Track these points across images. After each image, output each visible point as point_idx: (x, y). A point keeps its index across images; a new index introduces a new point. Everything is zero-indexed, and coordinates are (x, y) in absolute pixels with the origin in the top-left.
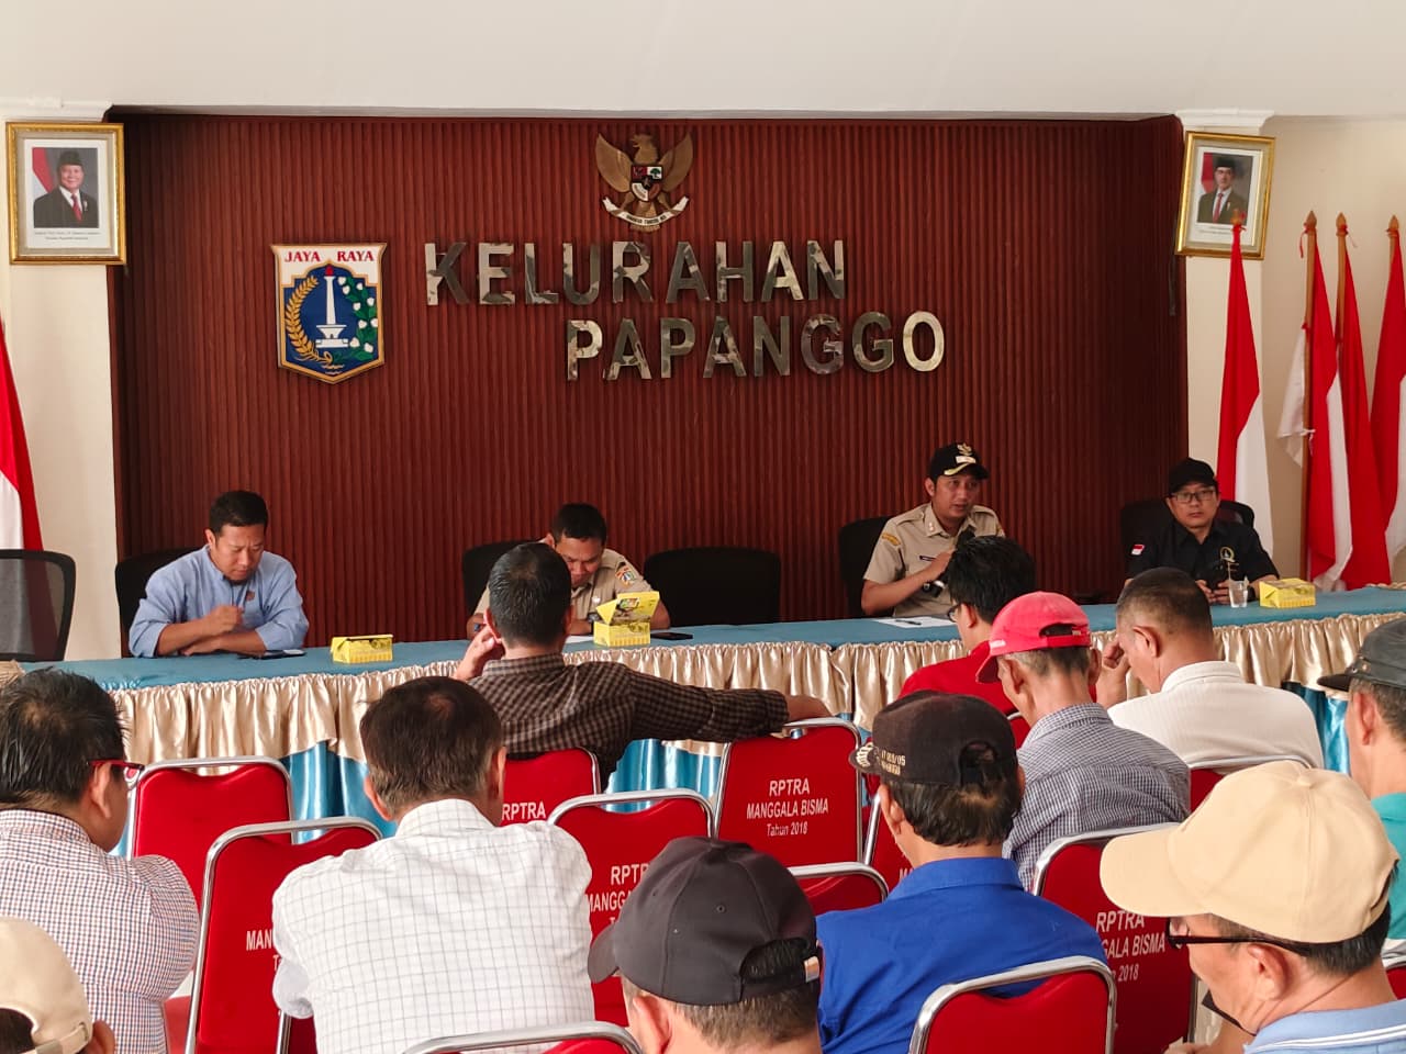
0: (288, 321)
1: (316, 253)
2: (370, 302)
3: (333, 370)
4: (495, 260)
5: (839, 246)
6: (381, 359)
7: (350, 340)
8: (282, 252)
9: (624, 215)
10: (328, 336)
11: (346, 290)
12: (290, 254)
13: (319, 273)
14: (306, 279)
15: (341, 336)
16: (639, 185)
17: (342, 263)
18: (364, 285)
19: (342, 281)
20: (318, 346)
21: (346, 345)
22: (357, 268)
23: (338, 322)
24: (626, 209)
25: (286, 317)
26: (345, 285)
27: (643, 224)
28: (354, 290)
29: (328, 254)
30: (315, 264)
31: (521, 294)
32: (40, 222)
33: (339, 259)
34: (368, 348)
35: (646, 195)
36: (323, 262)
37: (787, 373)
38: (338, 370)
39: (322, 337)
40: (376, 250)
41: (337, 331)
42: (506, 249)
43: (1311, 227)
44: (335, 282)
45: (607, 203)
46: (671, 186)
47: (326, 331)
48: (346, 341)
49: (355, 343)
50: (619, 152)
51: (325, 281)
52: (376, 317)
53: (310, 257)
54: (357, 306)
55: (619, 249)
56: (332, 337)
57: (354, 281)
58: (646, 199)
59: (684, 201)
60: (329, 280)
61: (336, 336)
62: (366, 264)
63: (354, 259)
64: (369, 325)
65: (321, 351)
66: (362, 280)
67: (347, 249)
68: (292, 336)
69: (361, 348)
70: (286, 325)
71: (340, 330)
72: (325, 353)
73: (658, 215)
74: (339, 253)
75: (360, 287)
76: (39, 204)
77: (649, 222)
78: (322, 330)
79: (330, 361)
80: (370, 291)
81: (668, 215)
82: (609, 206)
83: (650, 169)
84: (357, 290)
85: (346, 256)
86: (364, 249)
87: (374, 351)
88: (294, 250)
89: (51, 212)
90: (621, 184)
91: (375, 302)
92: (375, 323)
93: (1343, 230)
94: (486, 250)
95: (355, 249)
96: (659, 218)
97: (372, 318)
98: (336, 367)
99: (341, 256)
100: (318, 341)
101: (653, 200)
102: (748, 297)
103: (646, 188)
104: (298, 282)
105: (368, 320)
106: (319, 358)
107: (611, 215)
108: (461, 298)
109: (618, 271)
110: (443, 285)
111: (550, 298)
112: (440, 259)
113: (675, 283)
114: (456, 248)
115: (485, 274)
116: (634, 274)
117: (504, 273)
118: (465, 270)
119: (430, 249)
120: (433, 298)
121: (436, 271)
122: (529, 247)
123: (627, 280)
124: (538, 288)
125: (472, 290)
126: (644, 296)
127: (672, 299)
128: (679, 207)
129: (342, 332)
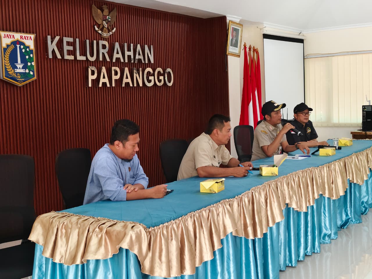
0: (5, 61)
1: (13, 36)
2: (31, 55)
3: (21, 81)
4: (68, 43)
6: (35, 78)
7: (26, 70)
8: (2, 34)
9: (100, 32)
10: (19, 68)
11: (24, 51)
12: (5, 35)
14: (10, 45)
15: (23, 68)
16: (105, 22)
17: (22, 40)
18: (29, 49)
19: (22, 47)
20: (16, 71)
21: (24, 72)
22: (27, 43)
23: (21, 63)
24: (101, 30)
25: (5, 60)
26: (23, 49)
27: (105, 35)
28: (26, 51)
29: (17, 36)
31: (75, 57)
33: (21, 39)
34: (31, 73)
35: (106, 25)
36: (16, 39)
37: (141, 86)
38: (22, 81)
39: (17, 68)
40: (33, 36)
41: (21, 66)
42: (71, 40)
44: (20, 47)
45: (96, 27)
47: (18, 66)
48: (24, 70)
49: (27, 71)
50: (99, 10)
51: (17, 47)
52: (33, 62)
53: (11, 37)
54: (27, 57)
55: (101, 43)
56: (20, 68)
57: (27, 47)
58: (106, 27)
59: (115, 29)
60: (18, 46)
61: (21, 68)
62: (30, 41)
63: (26, 39)
64: (31, 64)
65: (17, 73)
66: (28, 47)
67: (24, 35)
68: (7, 67)
69: (29, 73)
70: (5, 62)
72: (18, 74)
73: (109, 33)
74: (21, 36)
75: (28, 50)
77: (107, 35)
78: (16, 65)
79: (20, 77)
80: (31, 51)
81: (111, 33)
83: (108, 17)
84: (27, 50)
85: (23, 37)
86: (28, 35)
91: (33, 56)
92: (33, 64)
94: (66, 39)
95: (26, 35)
96: (109, 34)
97: (32, 62)
98: (22, 80)
99: (21, 37)
100: (15, 69)
101: (108, 28)
102: (133, 61)
103: (106, 23)
104: (8, 46)
105: (31, 62)
106: (16, 76)
108: (59, 57)
109: (101, 51)
110: (53, 51)
111: (83, 58)
112: (52, 42)
113: (115, 56)
114: (57, 38)
115: (66, 48)
116: (105, 51)
117: (71, 48)
118: (60, 45)
119: (49, 37)
120: (51, 56)
121: (52, 46)
122: (77, 40)
123: (103, 54)
124: (81, 55)
125: (62, 54)
126: (108, 59)
127: (115, 61)
128: (114, 31)
129: (23, 67)
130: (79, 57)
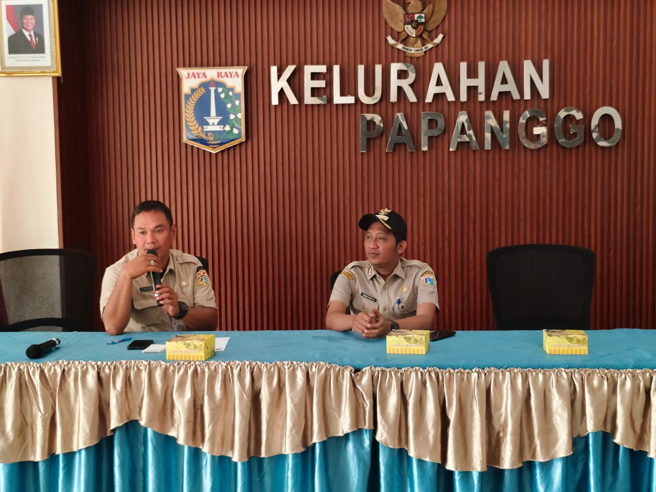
0: (187, 115)
1: (204, 73)
2: (237, 103)
3: (214, 144)
4: (314, 76)
5: (546, 64)
6: (243, 139)
7: (224, 126)
8: (183, 72)
9: (400, 46)
10: (211, 124)
11: (223, 96)
12: (189, 74)
13: (206, 85)
14: (198, 89)
15: (219, 124)
16: (409, 27)
17: (220, 79)
18: (233, 93)
19: (220, 90)
20: (205, 130)
21: (222, 129)
22: (229, 82)
23: (218, 115)
24: (401, 43)
25: (186, 112)
26: (221, 93)
27: (413, 52)
28: (227, 96)
29: (211, 73)
30: (203, 80)
31: (330, 99)
32: (12, 50)
33: (218, 77)
34: (236, 131)
35: (414, 33)
37: (507, 147)
38: (217, 144)
39: (208, 124)
40: (241, 71)
41: (216, 121)
42: (322, 69)
44: (216, 91)
45: (389, 39)
46: (431, 26)
47: (210, 121)
48: (222, 126)
49: (228, 128)
50: (397, 6)
51: (210, 90)
52: (240, 112)
53: (201, 76)
54: (229, 106)
55: (395, 67)
56: (213, 124)
57: (227, 89)
58: (414, 36)
59: (440, 36)
60: (212, 89)
61: (216, 124)
62: (234, 79)
63: (227, 76)
64: (236, 117)
65: (207, 133)
66: (232, 89)
67: (223, 70)
68: (189, 124)
69: (231, 131)
70: (186, 117)
71: (219, 120)
72: (209, 134)
73: (423, 46)
74: (218, 73)
75: (231, 93)
76: (11, 39)
77: (417, 50)
78: (208, 120)
79: (212, 139)
80: (237, 96)
81: (430, 46)
82: (391, 41)
83: (416, 16)
84: (229, 96)
85: (223, 75)
86: (233, 70)
87: (239, 133)
88: (191, 71)
89: (18, 45)
90: (398, 27)
91: (240, 103)
92: (240, 116)
94: (309, 69)
95: (228, 70)
96: (423, 48)
97: (238, 113)
98: (216, 143)
99: (219, 75)
100: (205, 127)
101: (419, 36)
102: (482, 98)
103: (414, 28)
104: (193, 90)
105: (235, 114)
106: (205, 137)
107: (393, 47)
108: (293, 100)
109: (394, 82)
110: (282, 93)
111: (350, 100)
112: (279, 76)
113: (432, 89)
114: (290, 69)
115: (309, 84)
116: (405, 84)
117: (321, 84)
118: (295, 81)
119: (274, 70)
120: (275, 101)
121: (278, 84)
122: (336, 69)
123: (400, 89)
124: (343, 94)
125: (299, 95)
126: (412, 98)
127: (429, 99)
128: (438, 40)
129: (220, 121)
130: (338, 99)
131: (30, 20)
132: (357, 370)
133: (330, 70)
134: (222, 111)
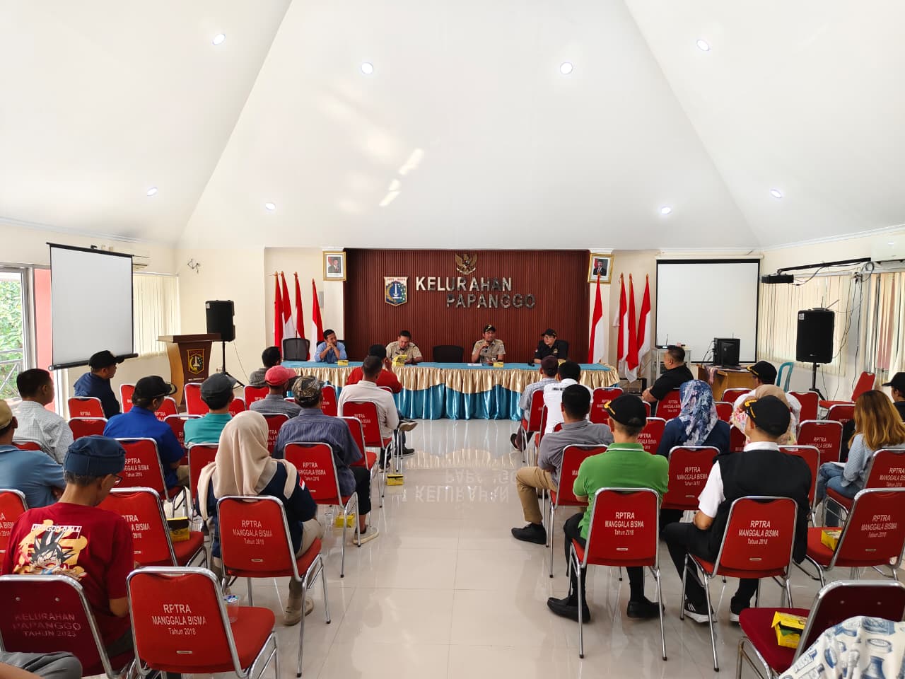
4: (431, 281)
5: (510, 279)
6: (406, 302)
7: (400, 297)
8: (386, 278)
13: (394, 283)
14: (391, 284)
15: (398, 296)
16: (464, 265)
19: (399, 284)
22: (402, 282)
23: (397, 293)
24: (461, 270)
25: (386, 292)
26: (399, 286)
27: (465, 274)
29: (396, 279)
31: (437, 289)
32: (330, 272)
33: (398, 280)
35: (466, 267)
36: (395, 281)
37: (497, 307)
38: (397, 303)
40: (406, 278)
42: (434, 278)
43: (622, 276)
46: (472, 265)
50: (460, 258)
52: (405, 292)
53: (392, 280)
54: (401, 290)
55: (459, 279)
57: (401, 285)
60: (396, 284)
62: (403, 281)
63: (401, 280)
64: (404, 294)
65: (393, 299)
66: (403, 284)
68: (387, 296)
69: (402, 299)
70: (386, 294)
73: (469, 271)
76: (329, 268)
77: (467, 273)
78: (394, 295)
79: (395, 301)
80: (404, 287)
81: (471, 272)
82: (458, 269)
83: (467, 261)
84: (402, 287)
86: (403, 278)
87: (405, 299)
88: (389, 278)
89: (332, 270)
90: (461, 265)
91: (405, 289)
93: (631, 277)
94: (429, 278)
95: (401, 278)
100: (393, 297)
101: (468, 268)
102: (488, 290)
103: (466, 265)
104: (389, 285)
106: (393, 301)
107: (458, 272)
108: (424, 289)
109: (459, 284)
110: (420, 286)
111: (443, 289)
112: (419, 281)
113: (472, 287)
114: (423, 278)
115: (429, 283)
116: (463, 284)
117: (433, 283)
118: (425, 283)
119: (417, 278)
120: (418, 289)
121: (419, 283)
122: (439, 278)
123: (461, 286)
124: (441, 287)
125: (426, 287)
126: (465, 289)
127: (471, 290)
128: (474, 269)
130: (439, 289)
131: (336, 262)
132: (441, 369)
133: (437, 279)
134: (399, 292)
